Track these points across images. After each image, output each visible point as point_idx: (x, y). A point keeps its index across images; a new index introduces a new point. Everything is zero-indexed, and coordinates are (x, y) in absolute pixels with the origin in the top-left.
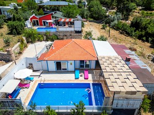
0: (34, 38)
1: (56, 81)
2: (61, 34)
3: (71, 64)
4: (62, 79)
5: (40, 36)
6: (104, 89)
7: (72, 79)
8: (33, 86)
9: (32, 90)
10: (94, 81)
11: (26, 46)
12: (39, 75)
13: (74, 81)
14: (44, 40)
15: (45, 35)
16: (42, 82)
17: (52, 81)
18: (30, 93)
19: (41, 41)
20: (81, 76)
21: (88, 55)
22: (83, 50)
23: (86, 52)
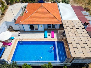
1: (31, 39)
3: (41, 26)
4: (35, 38)
6: (66, 46)
7: (42, 38)
8: (14, 44)
9: (13, 48)
10: (58, 39)
11: (7, 8)
13: (43, 39)
14: (20, 2)
16: (20, 41)
17: (28, 39)
18: (12, 50)
19: (18, 3)
20: (49, 35)
21: (54, 19)
22: (50, 14)
23: (53, 17)
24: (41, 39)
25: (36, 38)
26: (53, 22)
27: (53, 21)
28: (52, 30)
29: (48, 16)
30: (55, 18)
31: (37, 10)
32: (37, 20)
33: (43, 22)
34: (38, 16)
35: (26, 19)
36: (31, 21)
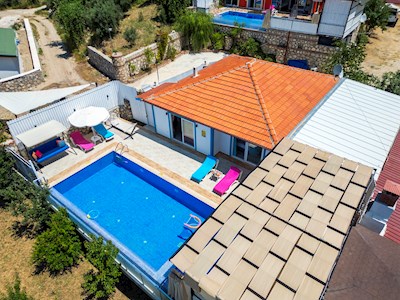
0: (200, 39)
2: (273, 40)
3: (204, 135)
4: (163, 164)
5: (217, 35)
7: (184, 175)
9: (87, 160)
12: (130, 132)
13: (184, 182)
14: (224, 50)
15: (230, 36)
18: (80, 164)
19: (216, 52)
20: (214, 178)
21: (257, 124)
22: (257, 102)
23: (260, 114)
24: (178, 177)
25: (164, 166)
26: (246, 131)
27: (248, 126)
28: (235, 165)
29: (244, 104)
30: (262, 120)
31: (220, 76)
32: (198, 104)
33: (211, 118)
34: (212, 94)
35: (169, 93)
36: (178, 101)
